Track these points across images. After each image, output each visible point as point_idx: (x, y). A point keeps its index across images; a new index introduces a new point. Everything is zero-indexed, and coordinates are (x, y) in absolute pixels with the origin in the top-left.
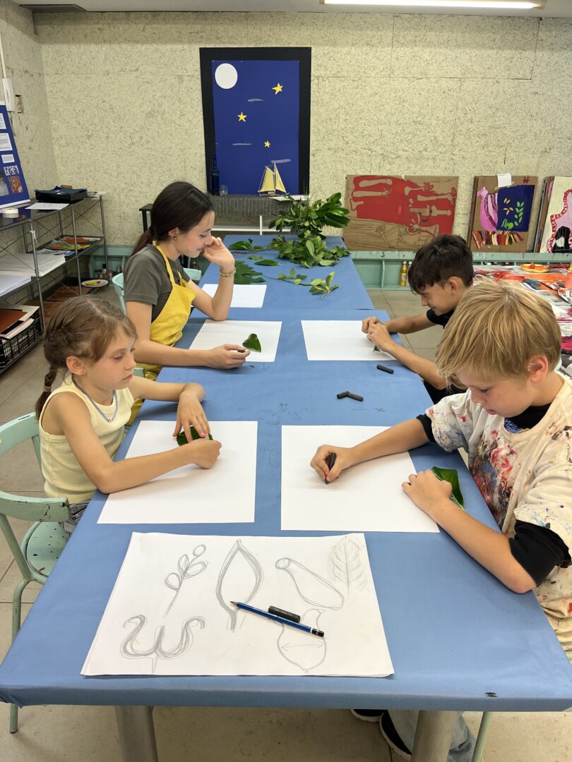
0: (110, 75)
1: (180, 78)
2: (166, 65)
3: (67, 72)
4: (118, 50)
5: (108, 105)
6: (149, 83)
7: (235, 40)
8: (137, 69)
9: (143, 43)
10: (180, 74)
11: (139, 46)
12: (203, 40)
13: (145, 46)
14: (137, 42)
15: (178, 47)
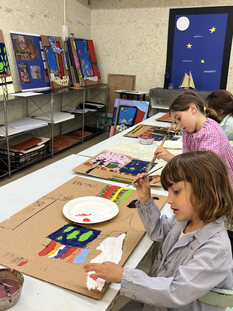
0: (122, 25)
1: (158, 25)
2: (150, 19)
3: (101, 23)
4: (128, 11)
5: (119, 39)
6: (141, 28)
7: (190, 4)
8: (136, 21)
9: (140, 7)
10: (157, 23)
11: (138, 9)
12: (172, 5)
13: (141, 9)
14: (137, 7)
15: (159, 9)
